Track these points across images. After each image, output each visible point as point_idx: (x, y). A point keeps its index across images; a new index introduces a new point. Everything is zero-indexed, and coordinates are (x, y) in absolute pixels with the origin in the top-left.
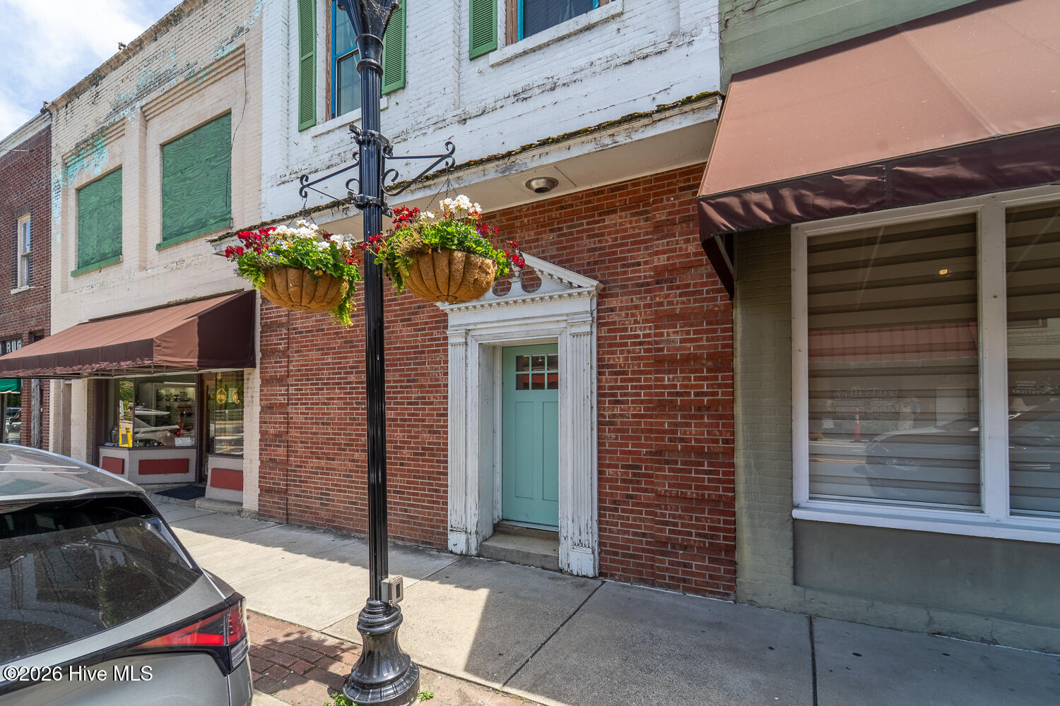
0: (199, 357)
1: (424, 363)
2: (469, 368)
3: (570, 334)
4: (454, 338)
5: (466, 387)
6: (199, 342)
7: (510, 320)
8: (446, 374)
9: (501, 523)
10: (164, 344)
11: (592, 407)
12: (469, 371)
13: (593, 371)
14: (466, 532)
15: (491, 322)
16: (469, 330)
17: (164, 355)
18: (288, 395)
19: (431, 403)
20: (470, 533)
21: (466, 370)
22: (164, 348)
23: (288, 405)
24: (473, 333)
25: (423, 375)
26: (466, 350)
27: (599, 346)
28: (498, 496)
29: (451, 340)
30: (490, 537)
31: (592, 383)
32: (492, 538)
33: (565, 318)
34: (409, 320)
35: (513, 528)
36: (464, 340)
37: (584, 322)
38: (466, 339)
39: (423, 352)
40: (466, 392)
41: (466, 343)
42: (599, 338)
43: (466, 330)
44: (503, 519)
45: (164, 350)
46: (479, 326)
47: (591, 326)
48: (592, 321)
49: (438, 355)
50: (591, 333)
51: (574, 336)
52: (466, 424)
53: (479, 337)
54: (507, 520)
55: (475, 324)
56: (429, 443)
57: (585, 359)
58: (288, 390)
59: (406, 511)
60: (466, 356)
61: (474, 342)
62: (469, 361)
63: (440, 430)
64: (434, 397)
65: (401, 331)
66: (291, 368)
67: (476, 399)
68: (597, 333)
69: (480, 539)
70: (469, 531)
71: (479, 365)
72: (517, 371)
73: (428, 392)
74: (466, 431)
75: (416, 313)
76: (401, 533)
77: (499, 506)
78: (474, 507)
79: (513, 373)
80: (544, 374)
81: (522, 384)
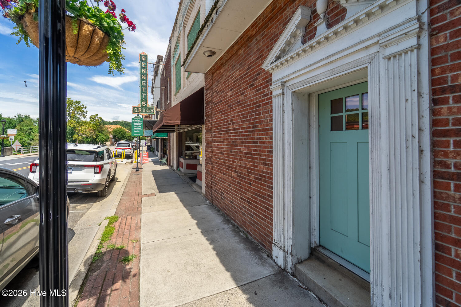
0: (181, 121)
1: (260, 114)
2: (285, 114)
3: (384, 58)
4: (276, 90)
5: (284, 130)
6: (181, 114)
7: (315, 63)
8: (271, 120)
9: (317, 249)
10: (167, 115)
11: (421, 151)
12: (285, 117)
13: (422, 100)
14: (284, 250)
15: (300, 70)
16: (285, 82)
17: (167, 120)
18: (212, 137)
19: (264, 143)
20: (287, 252)
21: (283, 116)
22: (167, 117)
23: (212, 143)
24: (288, 84)
25: (260, 122)
26: (283, 100)
27: (433, 62)
28: (315, 224)
29: (274, 93)
30: (305, 260)
31: (420, 117)
32: (306, 262)
33: (376, 40)
34: (253, 85)
35: (328, 259)
36: (281, 91)
37: (406, 34)
38: (283, 90)
39: (259, 106)
40: (284, 133)
41: (283, 94)
42: (432, 51)
43: (282, 82)
44: (320, 246)
45: (167, 118)
46: (291, 77)
47: (419, 37)
48: (421, 28)
49: (267, 107)
50: (419, 47)
51: (389, 59)
52: (284, 160)
53: (292, 87)
54: (324, 248)
55: (288, 76)
56: (264, 172)
57: (409, 83)
58: (212, 135)
59: (252, 216)
60: (283, 104)
61: (288, 91)
62: (285, 108)
63: (268, 163)
64: (266, 138)
65: (249, 94)
66: (213, 123)
67: (290, 140)
68: (431, 44)
69: (295, 261)
70: (286, 250)
71: (293, 110)
72: (331, 114)
73: (262, 134)
74: (284, 166)
75: (256, 79)
76: (251, 231)
77: (316, 233)
78: (289, 232)
79: (328, 116)
80: (358, 114)
81: (336, 125)
